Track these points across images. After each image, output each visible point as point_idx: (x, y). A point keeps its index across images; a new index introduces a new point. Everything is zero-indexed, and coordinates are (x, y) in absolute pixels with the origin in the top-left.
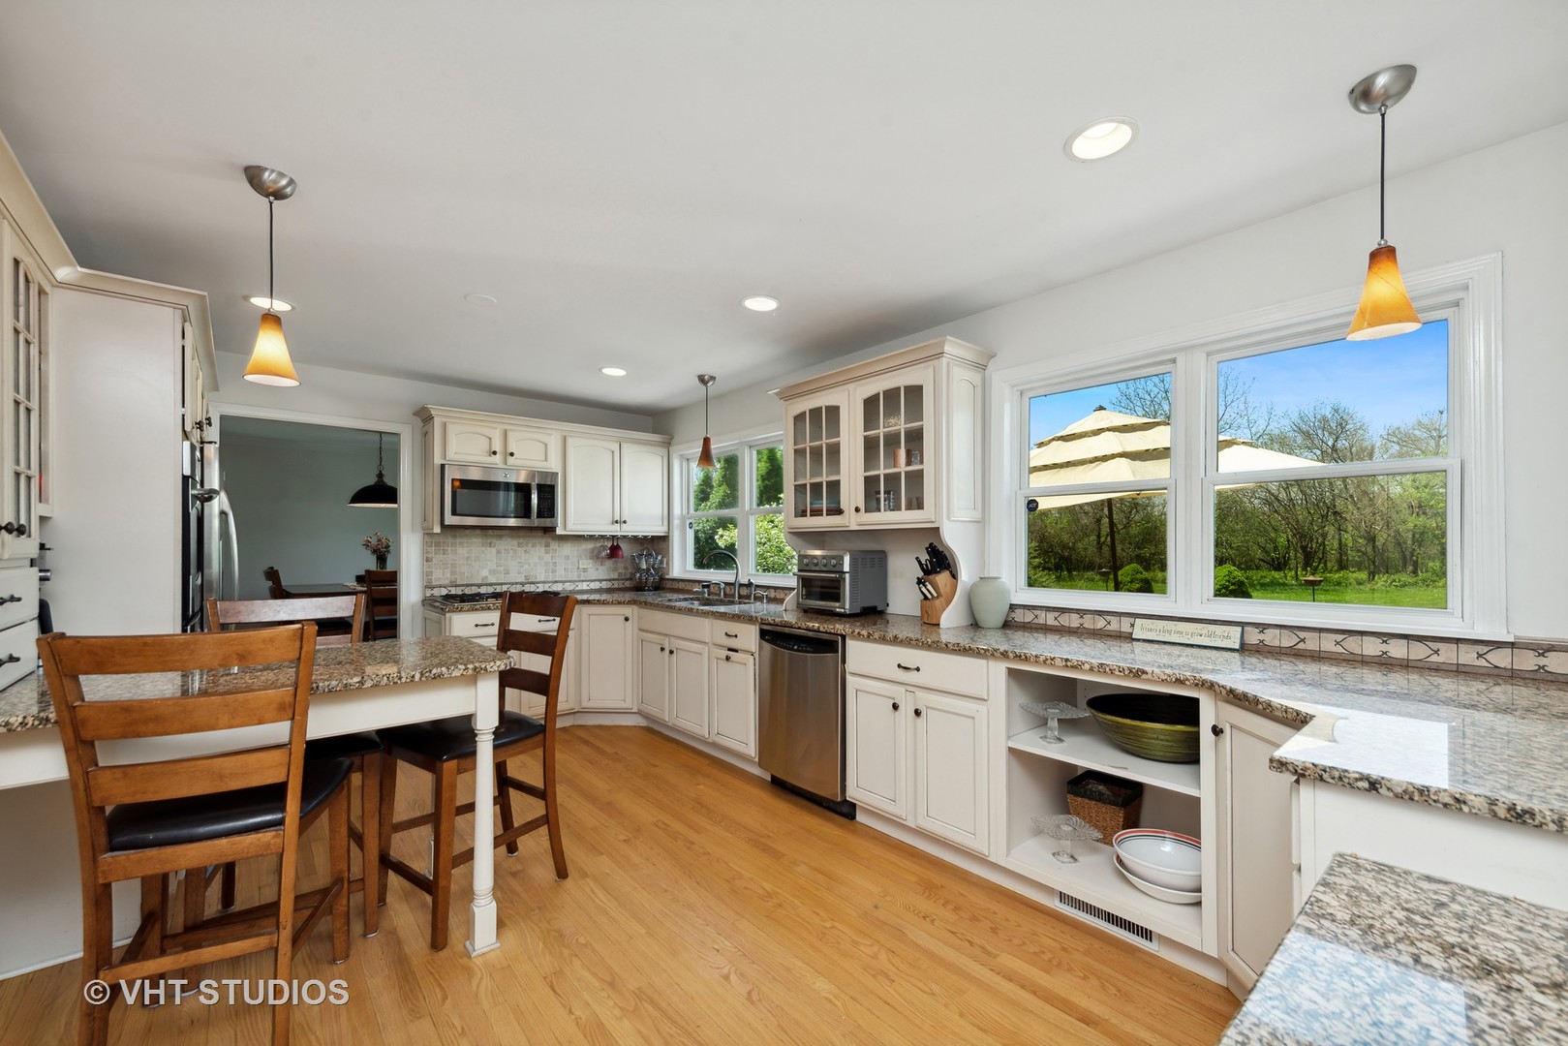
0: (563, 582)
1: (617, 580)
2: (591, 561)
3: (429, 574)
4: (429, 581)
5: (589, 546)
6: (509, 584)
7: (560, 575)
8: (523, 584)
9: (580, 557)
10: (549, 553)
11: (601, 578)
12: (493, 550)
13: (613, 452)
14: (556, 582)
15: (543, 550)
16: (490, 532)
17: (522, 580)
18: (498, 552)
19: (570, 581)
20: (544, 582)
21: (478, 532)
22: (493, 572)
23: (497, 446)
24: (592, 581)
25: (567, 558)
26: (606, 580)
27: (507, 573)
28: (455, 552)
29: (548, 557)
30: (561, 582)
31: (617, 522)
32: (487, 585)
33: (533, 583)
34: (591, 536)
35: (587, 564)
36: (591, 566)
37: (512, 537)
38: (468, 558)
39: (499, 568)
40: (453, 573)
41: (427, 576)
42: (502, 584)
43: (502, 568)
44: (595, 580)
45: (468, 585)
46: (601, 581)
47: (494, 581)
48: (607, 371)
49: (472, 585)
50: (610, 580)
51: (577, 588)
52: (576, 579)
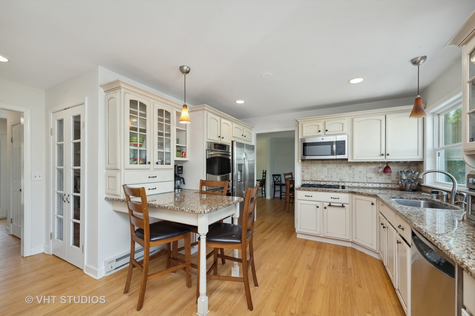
0: (358, 183)
1: (391, 184)
2: (374, 174)
3: (303, 176)
4: (303, 179)
5: (374, 167)
6: (332, 181)
7: (357, 179)
8: (338, 182)
9: (367, 172)
10: (351, 170)
11: (380, 182)
12: (326, 168)
13: (381, 120)
14: (354, 182)
15: (348, 168)
16: (325, 161)
17: (338, 180)
18: (328, 169)
19: (362, 183)
20: (348, 182)
21: (320, 161)
22: (326, 177)
23: (321, 129)
24: (374, 183)
25: (361, 172)
26: (384, 183)
27: (332, 177)
28: (312, 169)
29: (350, 172)
30: (357, 182)
31: (382, 155)
32: (323, 181)
33: (343, 182)
34: (374, 162)
35: (373, 175)
36: (374, 176)
37: (334, 163)
38: (316, 171)
39: (328, 175)
40: (311, 176)
41: (303, 177)
42: (329, 181)
43: (330, 175)
44: (376, 183)
45: (316, 181)
46: (380, 184)
47: (326, 180)
48: (353, 81)
49: (318, 181)
50: (386, 184)
51: (366, 186)
52: (365, 182)
